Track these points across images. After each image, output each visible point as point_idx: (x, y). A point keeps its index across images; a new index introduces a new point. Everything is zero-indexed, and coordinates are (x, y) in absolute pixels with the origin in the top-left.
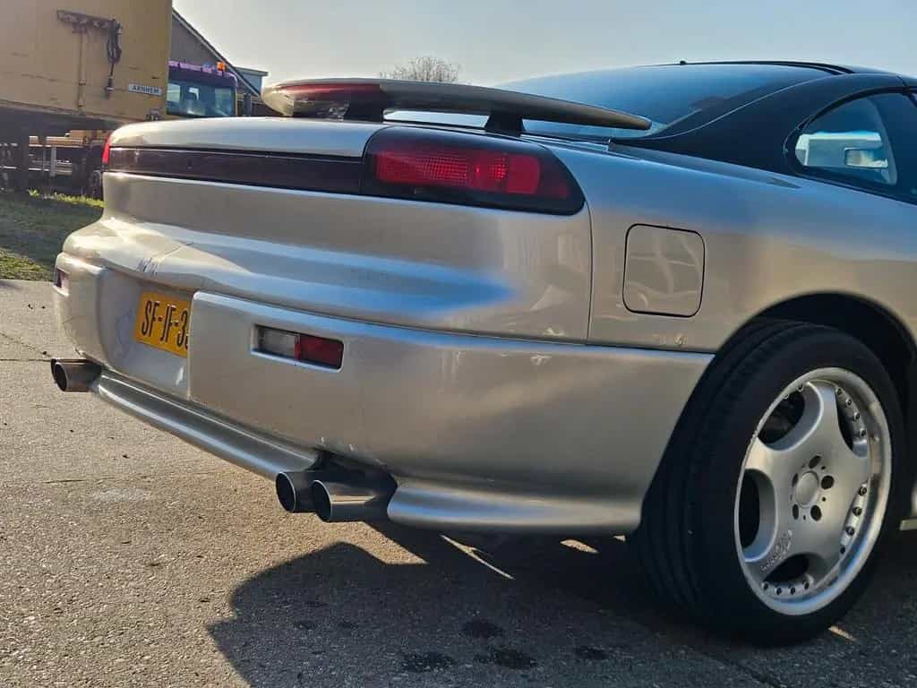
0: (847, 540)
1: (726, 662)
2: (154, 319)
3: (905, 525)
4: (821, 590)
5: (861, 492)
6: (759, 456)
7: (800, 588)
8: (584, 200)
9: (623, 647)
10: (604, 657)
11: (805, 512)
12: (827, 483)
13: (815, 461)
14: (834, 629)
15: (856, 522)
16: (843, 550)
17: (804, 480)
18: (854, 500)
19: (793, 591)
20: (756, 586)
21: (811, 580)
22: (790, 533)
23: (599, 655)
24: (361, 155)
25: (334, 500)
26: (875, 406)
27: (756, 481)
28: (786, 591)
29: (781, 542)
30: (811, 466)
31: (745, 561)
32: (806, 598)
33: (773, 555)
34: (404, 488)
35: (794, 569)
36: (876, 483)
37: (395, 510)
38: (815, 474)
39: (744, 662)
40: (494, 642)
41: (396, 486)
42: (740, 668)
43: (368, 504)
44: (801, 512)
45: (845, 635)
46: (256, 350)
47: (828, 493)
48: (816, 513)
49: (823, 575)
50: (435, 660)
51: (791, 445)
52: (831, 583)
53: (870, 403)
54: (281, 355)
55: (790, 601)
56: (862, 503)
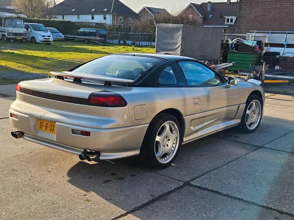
0: (173, 149)
1: (155, 173)
2: (42, 125)
3: (182, 144)
4: (169, 158)
5: (175, 140)
6: (158, 138)
7: (166, 158)
8: (127, 103)
9: (138, 173)
10: (135, 176)
11: (166, 146)
12: (169, 140)
13: (167, 137)
14: (172, 164)
15: (174, 145)
16: (172, 151)
17: (165, 140)
18: (174, 141)
19: (165, 159)
20: (159, 160)
21: (167, 157)
22: (163, 150)
23: (134, 175)
24: (88, 98)
25: (91, 158)
26: (176, 126)
27: (158, 142)
28: (164, 159)
29: (162, 152)
30: (166, 138)
31: (157, 156)
32: (167, 160)
33: (161, 154)
34: (102, 154)
35: (165, 155)
36: (177, 138)
37: (101, 158)
38: (167, 139)
39: (158, 172)
40: (116, 176)
41: (100, 154)
42: (158, 174)
43: (95, 157)
44: (165, 146)
45: (174, 165)
46: (72, 133)
47: (169, 142)
48: (167, 145)
49: (169, 155)
50: (108, 181)
51: (163, 135)
52: (171, 157)
53: (175, 125)
54: (78, 134)
55: (165, 161)
56: (175, 142)
